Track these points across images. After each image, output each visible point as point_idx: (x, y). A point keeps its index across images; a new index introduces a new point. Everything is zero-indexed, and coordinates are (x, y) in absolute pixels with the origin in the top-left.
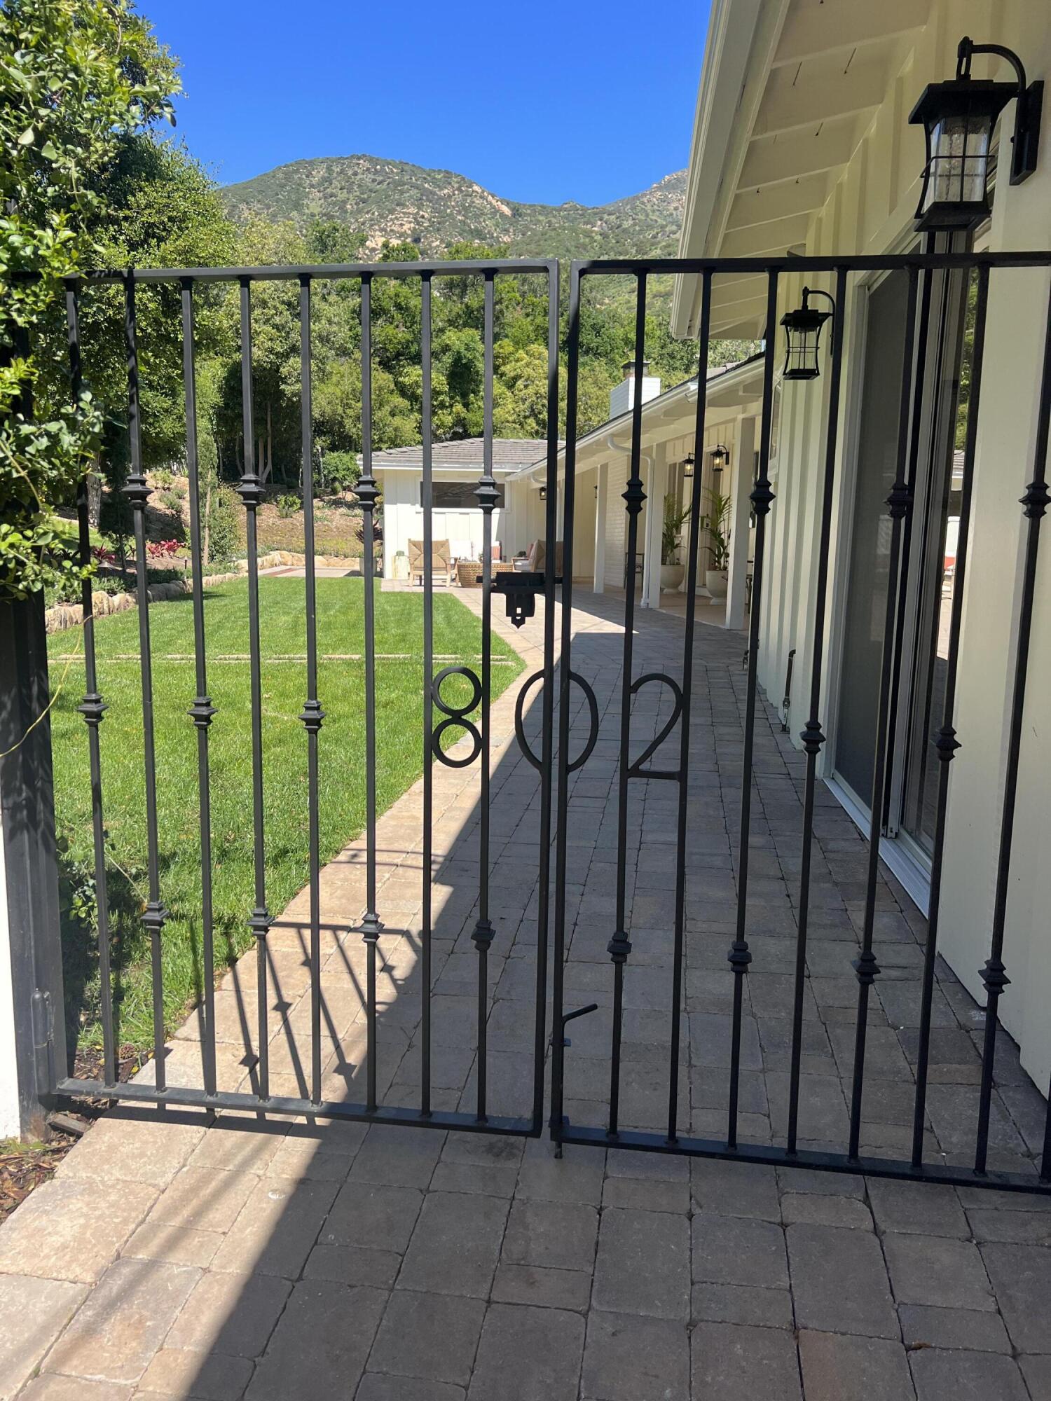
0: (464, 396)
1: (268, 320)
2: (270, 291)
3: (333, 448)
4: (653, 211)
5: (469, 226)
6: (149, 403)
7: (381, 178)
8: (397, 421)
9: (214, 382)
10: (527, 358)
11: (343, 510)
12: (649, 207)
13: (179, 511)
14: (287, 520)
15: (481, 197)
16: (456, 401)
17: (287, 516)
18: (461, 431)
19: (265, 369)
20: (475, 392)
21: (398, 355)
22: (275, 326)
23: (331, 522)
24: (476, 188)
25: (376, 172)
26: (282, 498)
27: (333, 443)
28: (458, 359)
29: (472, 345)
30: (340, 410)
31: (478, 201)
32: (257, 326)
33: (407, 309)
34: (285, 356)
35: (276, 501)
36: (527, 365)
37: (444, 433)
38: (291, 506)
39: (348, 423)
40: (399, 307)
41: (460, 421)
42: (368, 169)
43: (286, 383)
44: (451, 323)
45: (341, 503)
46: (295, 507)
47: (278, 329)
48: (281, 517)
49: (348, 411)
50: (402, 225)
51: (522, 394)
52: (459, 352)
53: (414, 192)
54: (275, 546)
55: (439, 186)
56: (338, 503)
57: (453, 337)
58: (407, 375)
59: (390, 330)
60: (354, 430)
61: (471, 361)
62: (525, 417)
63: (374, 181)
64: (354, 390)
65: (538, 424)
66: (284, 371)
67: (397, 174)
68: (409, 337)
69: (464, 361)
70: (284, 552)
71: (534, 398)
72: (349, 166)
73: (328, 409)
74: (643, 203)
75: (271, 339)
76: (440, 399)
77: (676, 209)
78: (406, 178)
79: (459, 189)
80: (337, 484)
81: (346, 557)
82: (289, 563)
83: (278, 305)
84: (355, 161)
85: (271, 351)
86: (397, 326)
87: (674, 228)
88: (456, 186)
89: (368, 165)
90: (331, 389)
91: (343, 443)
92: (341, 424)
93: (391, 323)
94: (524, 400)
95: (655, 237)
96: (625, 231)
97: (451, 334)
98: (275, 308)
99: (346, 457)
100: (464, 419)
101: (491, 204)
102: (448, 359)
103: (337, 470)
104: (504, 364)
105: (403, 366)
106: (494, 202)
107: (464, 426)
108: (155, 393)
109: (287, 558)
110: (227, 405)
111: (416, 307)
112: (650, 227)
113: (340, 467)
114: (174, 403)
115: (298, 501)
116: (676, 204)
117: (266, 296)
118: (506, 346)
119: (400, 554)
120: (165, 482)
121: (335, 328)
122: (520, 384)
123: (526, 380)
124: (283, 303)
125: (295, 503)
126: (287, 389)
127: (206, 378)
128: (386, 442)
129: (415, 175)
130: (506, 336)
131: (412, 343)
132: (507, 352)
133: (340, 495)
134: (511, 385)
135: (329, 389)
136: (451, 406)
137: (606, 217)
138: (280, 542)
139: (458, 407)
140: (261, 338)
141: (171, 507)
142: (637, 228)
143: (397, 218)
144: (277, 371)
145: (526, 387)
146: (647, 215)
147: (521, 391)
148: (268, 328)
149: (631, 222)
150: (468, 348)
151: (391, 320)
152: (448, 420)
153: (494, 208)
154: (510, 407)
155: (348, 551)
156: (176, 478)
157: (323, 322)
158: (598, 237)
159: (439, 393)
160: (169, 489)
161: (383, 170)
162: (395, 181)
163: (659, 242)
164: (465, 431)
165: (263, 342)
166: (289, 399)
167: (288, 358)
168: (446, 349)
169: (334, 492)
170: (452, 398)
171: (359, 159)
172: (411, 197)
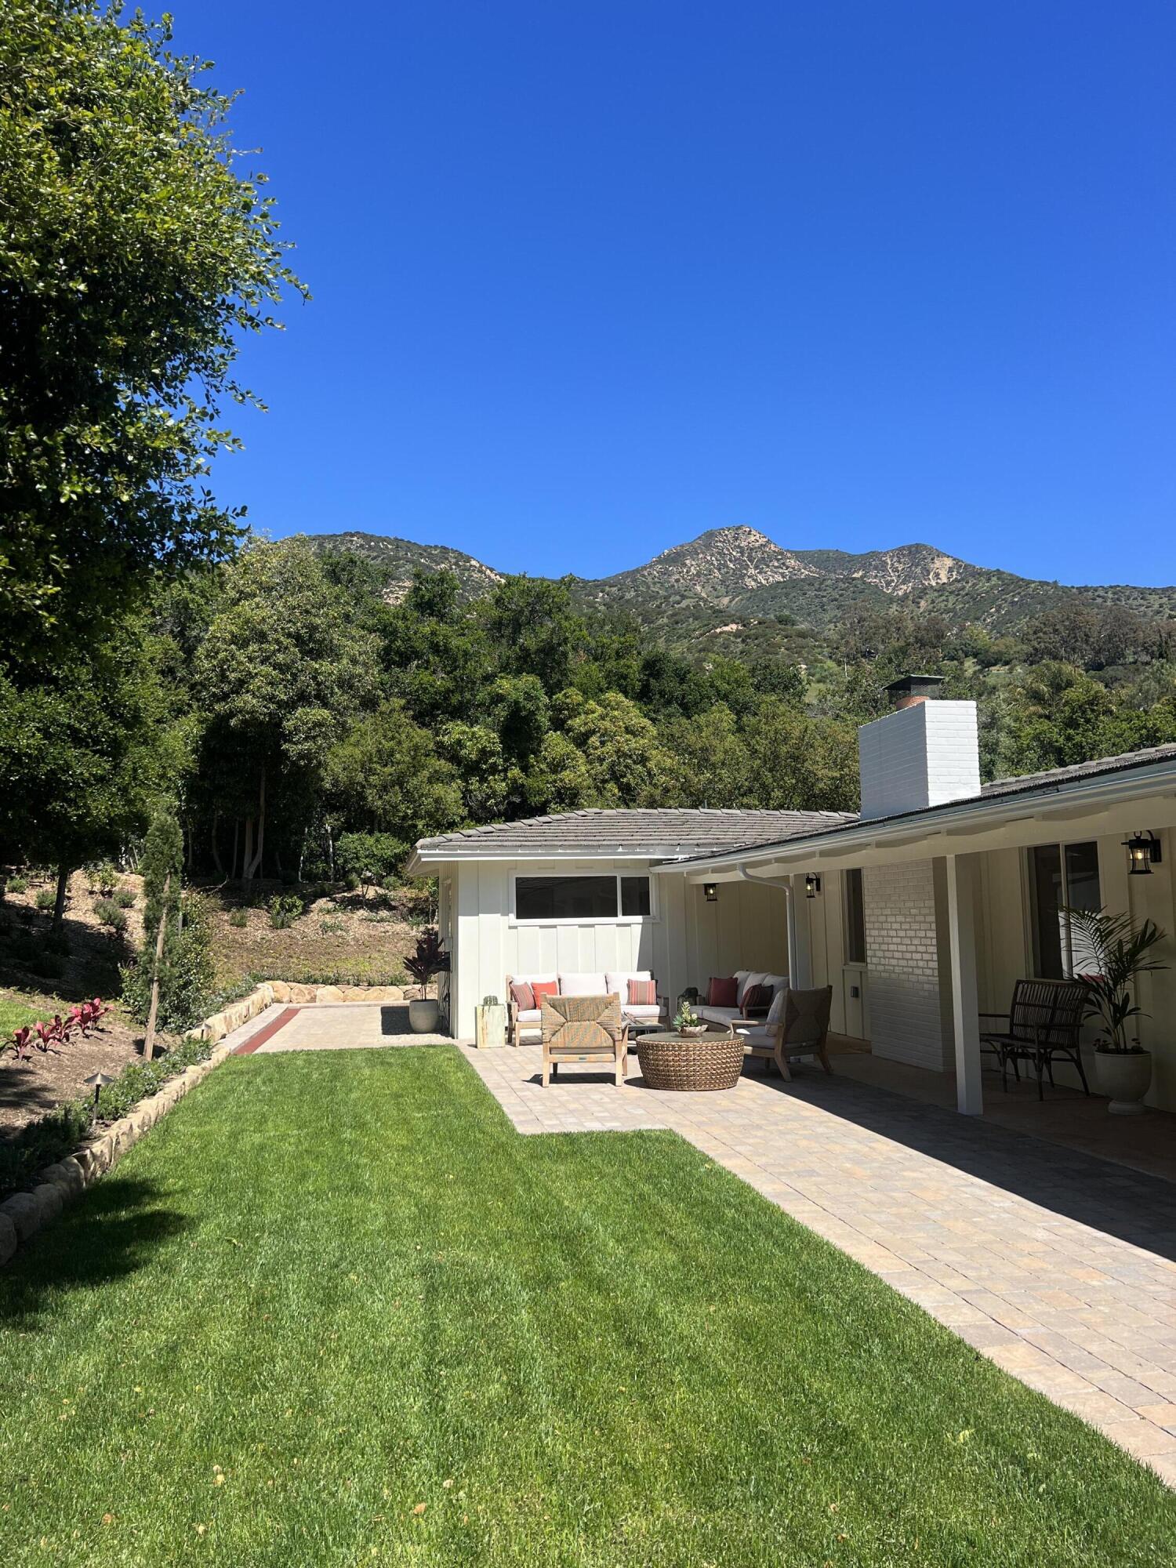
0: (522, 758)
1: (267, 658)
2: (271, 621)
3: (350, 828)
4: (655, 583)
5: (468, 599)
6: (70, 767)
7: (375, 554)
8: (438, 789)
9: (186, 744)
10: (600, 710)
11: (362, 913)
12: (649, 579)
13: (122, 927)
14: (283, 932)
15: (479, 571)
16: (513, 764)
17: (282, 926)
18: (518, 800)
19: (262, 723)
20: (536, 752)
21: (435, 706)
22: (276, 666)
23: (347, 931)
24: (473, 563)
25: (370, 548)
26: (276, 901)
27: (347, 821)
28: (516, 709)
29: (534, 693)
30: (360, 777)
31: (476, 575)
32: (251, 666)
33: (447, 650)
34: (290, 706)
35: (267, 903)
36: (602, 718)
37: (496, 804)
38: (290, 910)
39: (371, 794)
40: (435, 648)
41: (516, 788)
42: (362, 546)
43: (290, 741)
44: (505, 668)
45: (360, 902)
46: (295, 912)
47: (280, 670)
48: (274, 927)
49: (372, 778)
50: (397, 598)
51: (598, 752)
52: (517, 703)
53: (409, 566)
54: (265, 973)
55: (435, 561)
56: (356, 903)
57: (505, 685)
58: (446, 732)
59: (425, 677)
60: (380, 803)
61: (532, 713)
62: (604, 781)
63: (369, 556)
64: (379, 751)
65: (620, 789)
66: (288, 725)
67: (392, 550)
68: (450, 685)
69: (524, 713)
70: (279, 983)
71: (615, 758)
72: (342, 543)
73: (343, 777)
74: (644, 576)
75: (271, 684)
76: (490, 761)
77: (677, 581)
78: (401, 554)
79: (456, 564)
80: (354, 876)
81: (370, 985)
82: (286, 999)
83: (282, 639)
84: (348, 538)
85: (271, 698)
86: (434, 672)
87: (678, 598)
88: (453, 560)
89: (361, 541)
90: (348, 750)
91: (363, 819)
92: (362, 797)
93: (426, 668)
94: (601, 760)
95: (658, 607)
96: (627, 601)
97: (504, 682)
98: (278, 642)
99: (370, 841)
100: (523, 785)
101: (489, 577)
102: (501, 711)
103: (358, 858)
104: (570, 717)
105: (442, 722)
106: (493, 576)
107: (522, 794)
108: (83, 750)
109: (283, 991)
110: (203, 775)
111: (457, 647)
112: (654, 598)
113: (362, 853)
114: (115, 767)
115: (299, 903)
116: (677, 577)
117: (265, 627)
118: (574, 696)
119: (491, 1001)
120: (105, 883)
121: (359, 670)
122: (594, 740)
123: (603, 735)
124: (289, 635)
125: (294, 906)
126: (292, 749)
127: (175, 737)
128: (422, 818)
129: (411, 551)
130: (571, 684)
131: (453, 692)
132: (575, 702)
133: (359, 891)
134: (581, 741)
135: (345, 751)
136: (505, 770)
137: (607, 589)
138: (272, 966)
139: (515, 772)
140: (257, 682)
141: (109, 920)
142: (640, 599)
143: (391, 592)
144: (279, 725)
145: (603, 743)
146: (648, 587)
147: (596, 748)
148: (266, 669)
149: (633, 594)
150: (529, 697)
151: (427, 665)
152: (501, 787)
153: (493, 581)
154: (583, 769)
155: (377, 978)
156: (123, 877)
157: (345, 661)
158: (602, 608)
159: (492, 754)
160: (110, 893)
161: (377, 545)
162: (389, 557)
163: (665, 612)
164: (524, 801)
165: (259, 688)
166: (294, 763)
167: (295, 708)
168: (498, 699)
169: (350, 887)
170: (506, 760)
171: (352, 535)
172: (407, 571)
